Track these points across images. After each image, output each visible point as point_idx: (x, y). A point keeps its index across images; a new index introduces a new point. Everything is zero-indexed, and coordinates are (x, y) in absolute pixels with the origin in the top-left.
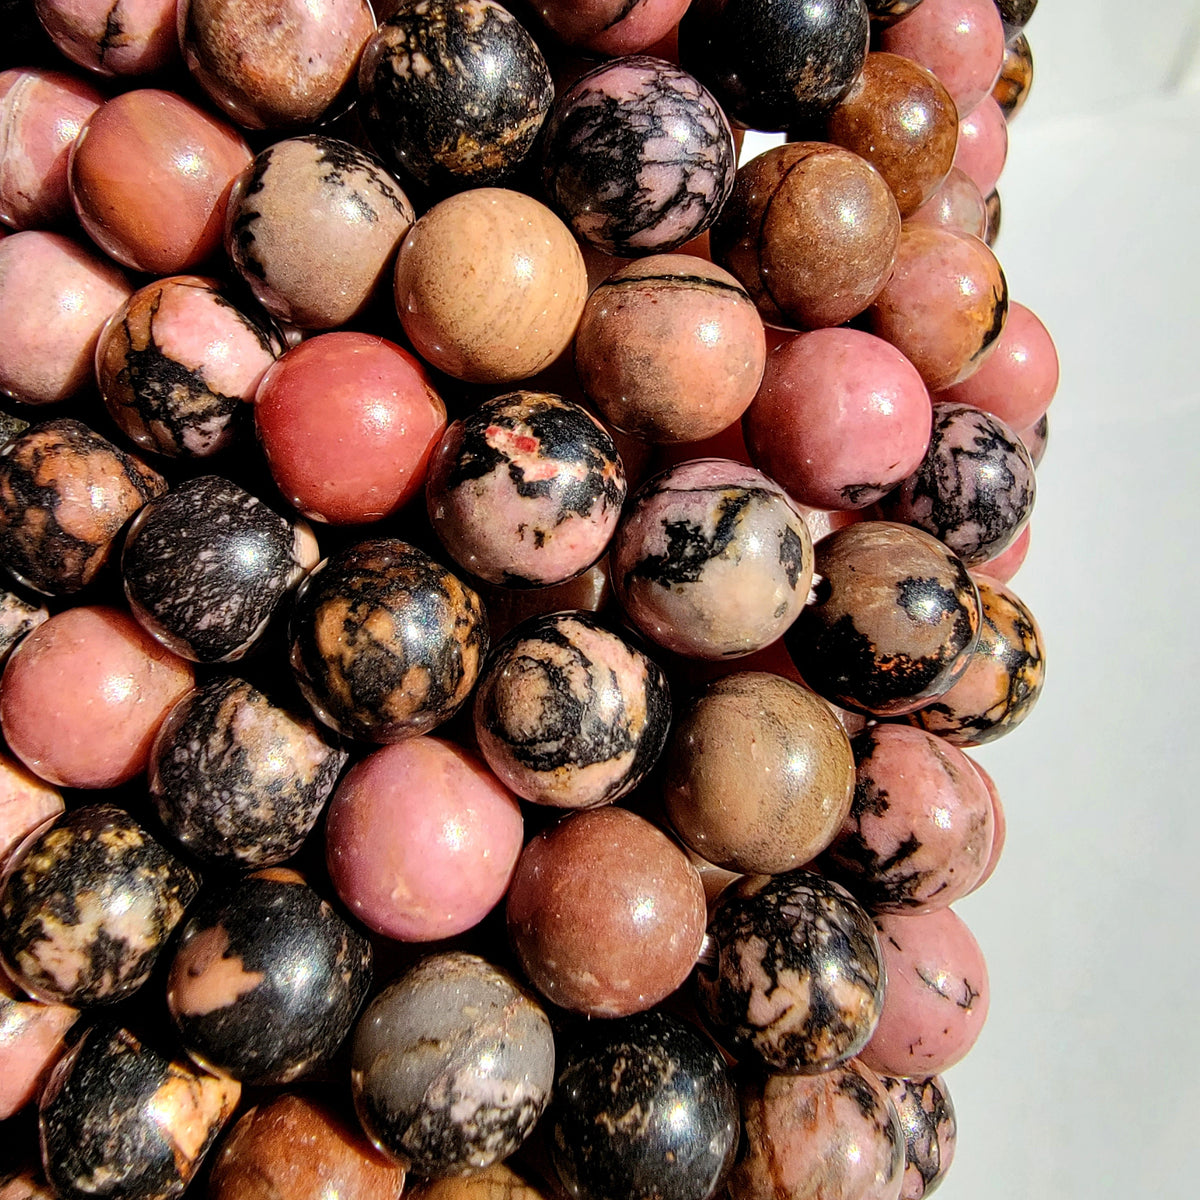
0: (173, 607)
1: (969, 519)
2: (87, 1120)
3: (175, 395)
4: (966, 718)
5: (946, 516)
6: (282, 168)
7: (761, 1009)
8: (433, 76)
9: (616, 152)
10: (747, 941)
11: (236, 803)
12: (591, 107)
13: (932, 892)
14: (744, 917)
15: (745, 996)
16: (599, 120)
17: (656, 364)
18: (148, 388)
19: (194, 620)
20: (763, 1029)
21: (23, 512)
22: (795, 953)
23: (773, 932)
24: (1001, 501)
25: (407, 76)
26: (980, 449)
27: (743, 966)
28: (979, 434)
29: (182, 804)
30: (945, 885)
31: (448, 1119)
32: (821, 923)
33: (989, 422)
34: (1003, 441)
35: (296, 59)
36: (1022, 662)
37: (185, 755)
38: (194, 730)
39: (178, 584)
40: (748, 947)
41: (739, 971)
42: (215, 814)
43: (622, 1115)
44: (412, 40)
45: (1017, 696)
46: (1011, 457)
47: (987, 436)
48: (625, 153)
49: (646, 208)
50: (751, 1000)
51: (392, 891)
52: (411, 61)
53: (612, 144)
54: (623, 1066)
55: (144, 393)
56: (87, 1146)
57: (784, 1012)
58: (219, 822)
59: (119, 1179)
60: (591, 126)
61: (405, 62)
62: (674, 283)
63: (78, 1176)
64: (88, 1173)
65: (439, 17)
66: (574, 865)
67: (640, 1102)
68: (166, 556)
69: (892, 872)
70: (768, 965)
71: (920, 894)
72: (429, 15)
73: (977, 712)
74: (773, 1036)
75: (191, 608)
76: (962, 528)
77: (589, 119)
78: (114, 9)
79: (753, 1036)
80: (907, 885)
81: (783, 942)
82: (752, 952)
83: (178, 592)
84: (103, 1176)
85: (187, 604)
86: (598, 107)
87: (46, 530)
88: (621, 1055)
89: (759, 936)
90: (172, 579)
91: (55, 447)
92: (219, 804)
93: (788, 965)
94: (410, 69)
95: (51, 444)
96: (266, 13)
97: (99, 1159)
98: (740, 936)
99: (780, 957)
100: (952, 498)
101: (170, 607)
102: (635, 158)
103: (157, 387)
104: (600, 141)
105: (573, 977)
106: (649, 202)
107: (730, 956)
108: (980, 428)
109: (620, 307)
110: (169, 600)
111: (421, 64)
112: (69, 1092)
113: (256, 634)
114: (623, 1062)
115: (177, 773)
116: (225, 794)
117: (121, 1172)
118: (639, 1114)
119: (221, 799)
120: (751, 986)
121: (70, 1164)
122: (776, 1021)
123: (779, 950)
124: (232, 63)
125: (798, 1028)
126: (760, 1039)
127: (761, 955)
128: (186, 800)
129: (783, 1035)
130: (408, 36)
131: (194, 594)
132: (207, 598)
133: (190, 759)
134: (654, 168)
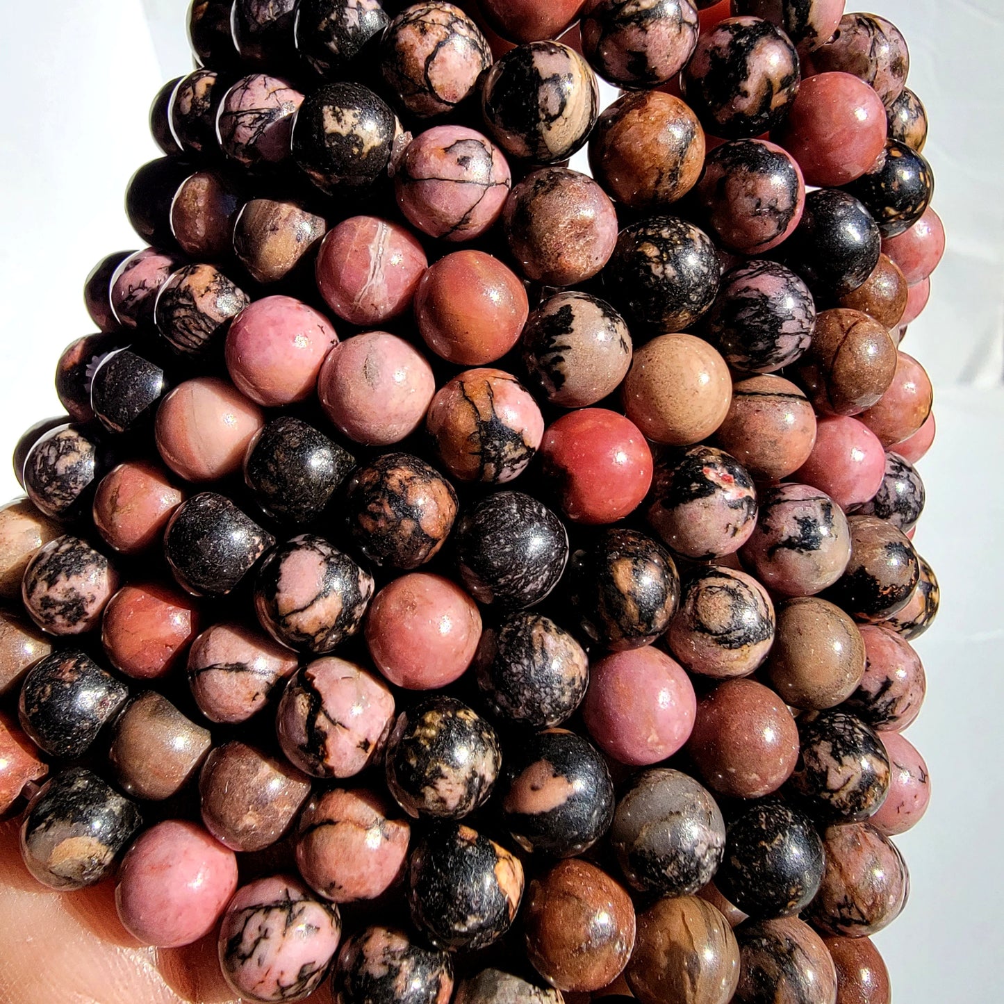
0: (512, 580)
1: (895, 511)
2: (459, 887)
3: (506, 448)
4: (905, 624)
5: (883, 511)
6: (583, 320)
7: (835, 780)
8: (677, 278)
9: (766, 327)
10: (819, 744)
11: (554, 694)
12: (752, 299)
13: (904, 709)
14: (812, 732)
15: (824, 775)
16: (757, 308)
17: (779, 445)
18: (492, 444)
19: (523, 587)
20: (837, 791)
21: (400, 523)
22: (848, 746)
23: (833, 737)
24: (911, 500)
25: (661, 276)
26: (895, 472)
27: (820, 757)
28: (892, 464)
29: (520, 697)
30: (909, 704)
31: (694, 855)
32: (857, 730)
33: (895, 457)
34: (906, 467)
35: (590, 257)
36: (930, 589)
37: (520, 668)
38: (521, 652)
39: (516, 567)
40: (820, 747)
41: (818, 760)
42: (542, 701)
43: (772, 840)
44: (664, 255)
45: (931, 607)
46: (911, 475)
47: (896, 464)
48: (771, 329)
49: (775, 356)
50: (829, 776)
51: (648, 738)
52: (665, 269)
53: (764, 322)
54: (764, 816)
55: (488, 447)
56: (461, 903)
57: (849, 779)
58: (543, 706)
59: (482, 921)
60: (752, 310)
61: (660, 268)
62: (786, 398)
63: (455, 922)
64: (463, 920)
65: (679, 242)
66: (741, 714)
67: (781, 832)
68: (507, 550)
69: (880, 701)
70: (834, 754)
71: (898, 712)
72: (672, 240)
73: (911, 619)
74: (843, 795)
75: (523, 581)
76: (892, 517)
77: (751, 306)
78: (470, 211)
79: (832, 796)
80: (890, 707)
81: (841, 742)
82: (824, 749)
83: (516, 571)
84: (472, 921)
85: (521, 578)
86: (757, 300)
87: (414, 532)
88: (761, 811)
89: (826, 740)
90: (513, 564)
91: (411, 478)
92: (543, 695)
93: (846, 753)
94: (663, 273)
95: (408, 477)
96: (578, 231)
97: (470, 910)
98: (814, 742)
99: (840, 749)
100: (885, 501)
101: (509, 580)
102: (777, 331)
103: (497, 443)
104: (757, 319)
105: (746, 777)
106: (778, 354)
107: (811, 754)
108: (892, 460)
109: (758, 411)
110: (510, 577)
111: (670, 271)
112: (441, 872)
113: (548, 593)
114: (763, 814)
115: (515, 679)
116: (548, 690)
117: (483, 917)
118: (782, 838)
119: (545, 692)
120: (827, 767)
121: (450, 916)
122: (844, 785)
123: (839, 746)
124: (553, 257)
125: (857, 788)
126: (836, 797)
127: (830, 750)
128: (523, 695)
129: (849, 793)
130: (662, 252)
131: (526, 572)
132: (533, 574)
133: (524, 670)
134: (786, 336)
